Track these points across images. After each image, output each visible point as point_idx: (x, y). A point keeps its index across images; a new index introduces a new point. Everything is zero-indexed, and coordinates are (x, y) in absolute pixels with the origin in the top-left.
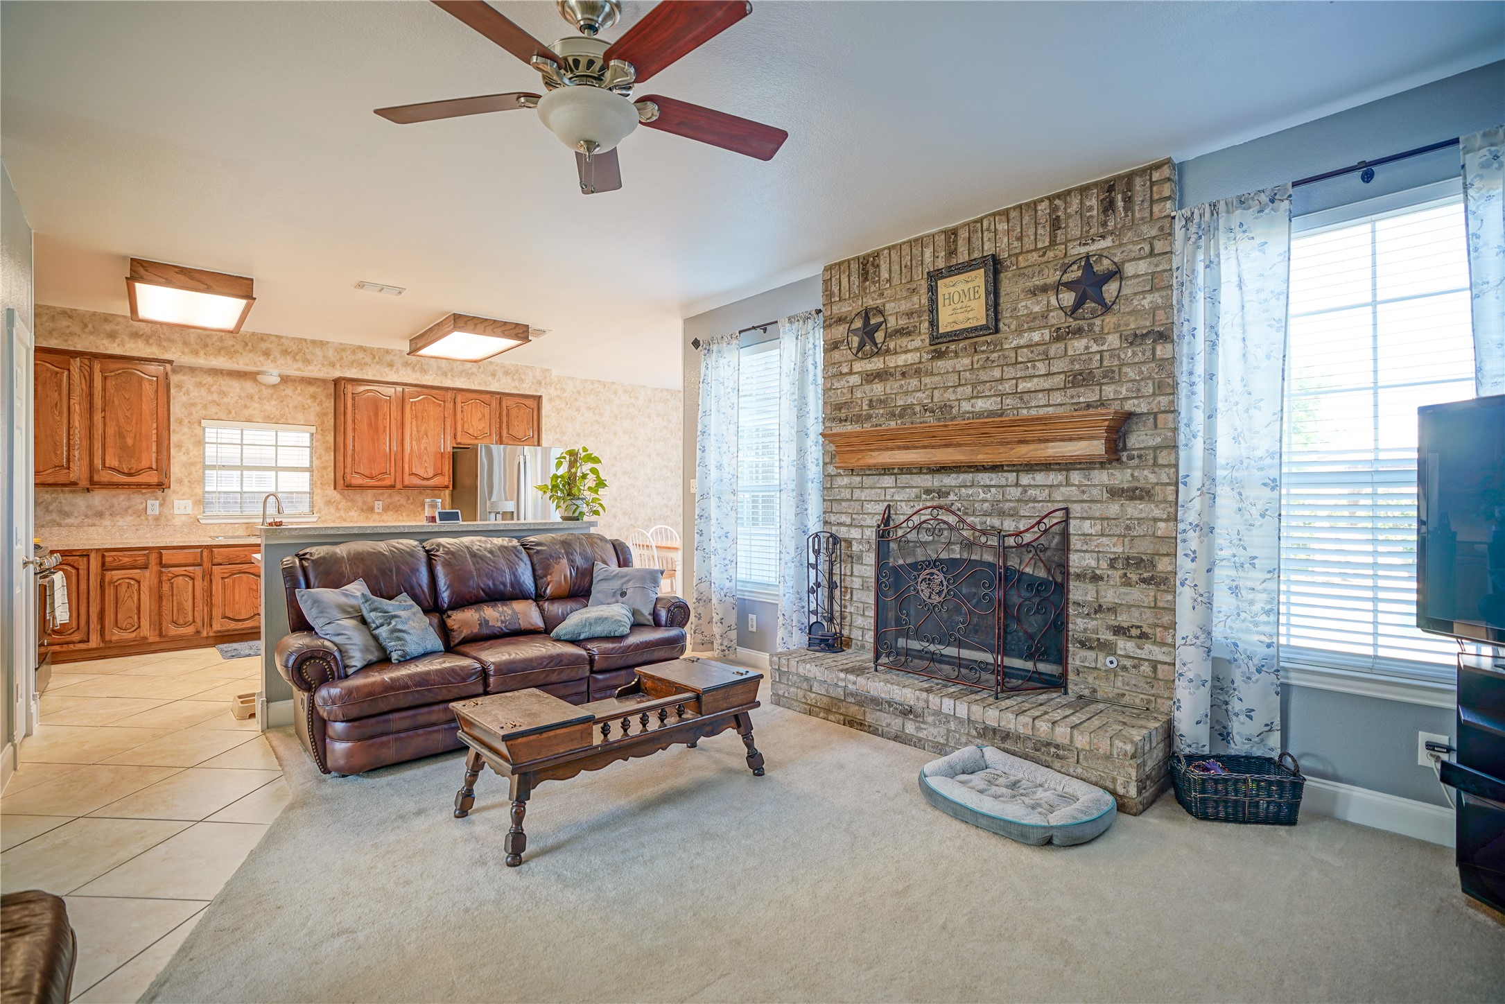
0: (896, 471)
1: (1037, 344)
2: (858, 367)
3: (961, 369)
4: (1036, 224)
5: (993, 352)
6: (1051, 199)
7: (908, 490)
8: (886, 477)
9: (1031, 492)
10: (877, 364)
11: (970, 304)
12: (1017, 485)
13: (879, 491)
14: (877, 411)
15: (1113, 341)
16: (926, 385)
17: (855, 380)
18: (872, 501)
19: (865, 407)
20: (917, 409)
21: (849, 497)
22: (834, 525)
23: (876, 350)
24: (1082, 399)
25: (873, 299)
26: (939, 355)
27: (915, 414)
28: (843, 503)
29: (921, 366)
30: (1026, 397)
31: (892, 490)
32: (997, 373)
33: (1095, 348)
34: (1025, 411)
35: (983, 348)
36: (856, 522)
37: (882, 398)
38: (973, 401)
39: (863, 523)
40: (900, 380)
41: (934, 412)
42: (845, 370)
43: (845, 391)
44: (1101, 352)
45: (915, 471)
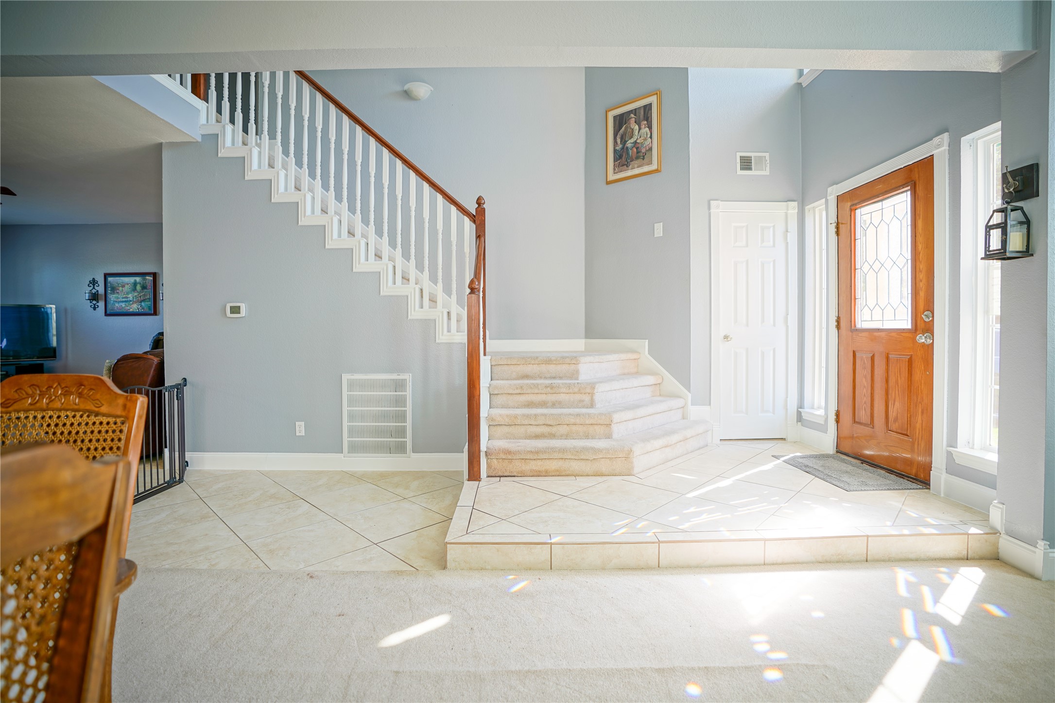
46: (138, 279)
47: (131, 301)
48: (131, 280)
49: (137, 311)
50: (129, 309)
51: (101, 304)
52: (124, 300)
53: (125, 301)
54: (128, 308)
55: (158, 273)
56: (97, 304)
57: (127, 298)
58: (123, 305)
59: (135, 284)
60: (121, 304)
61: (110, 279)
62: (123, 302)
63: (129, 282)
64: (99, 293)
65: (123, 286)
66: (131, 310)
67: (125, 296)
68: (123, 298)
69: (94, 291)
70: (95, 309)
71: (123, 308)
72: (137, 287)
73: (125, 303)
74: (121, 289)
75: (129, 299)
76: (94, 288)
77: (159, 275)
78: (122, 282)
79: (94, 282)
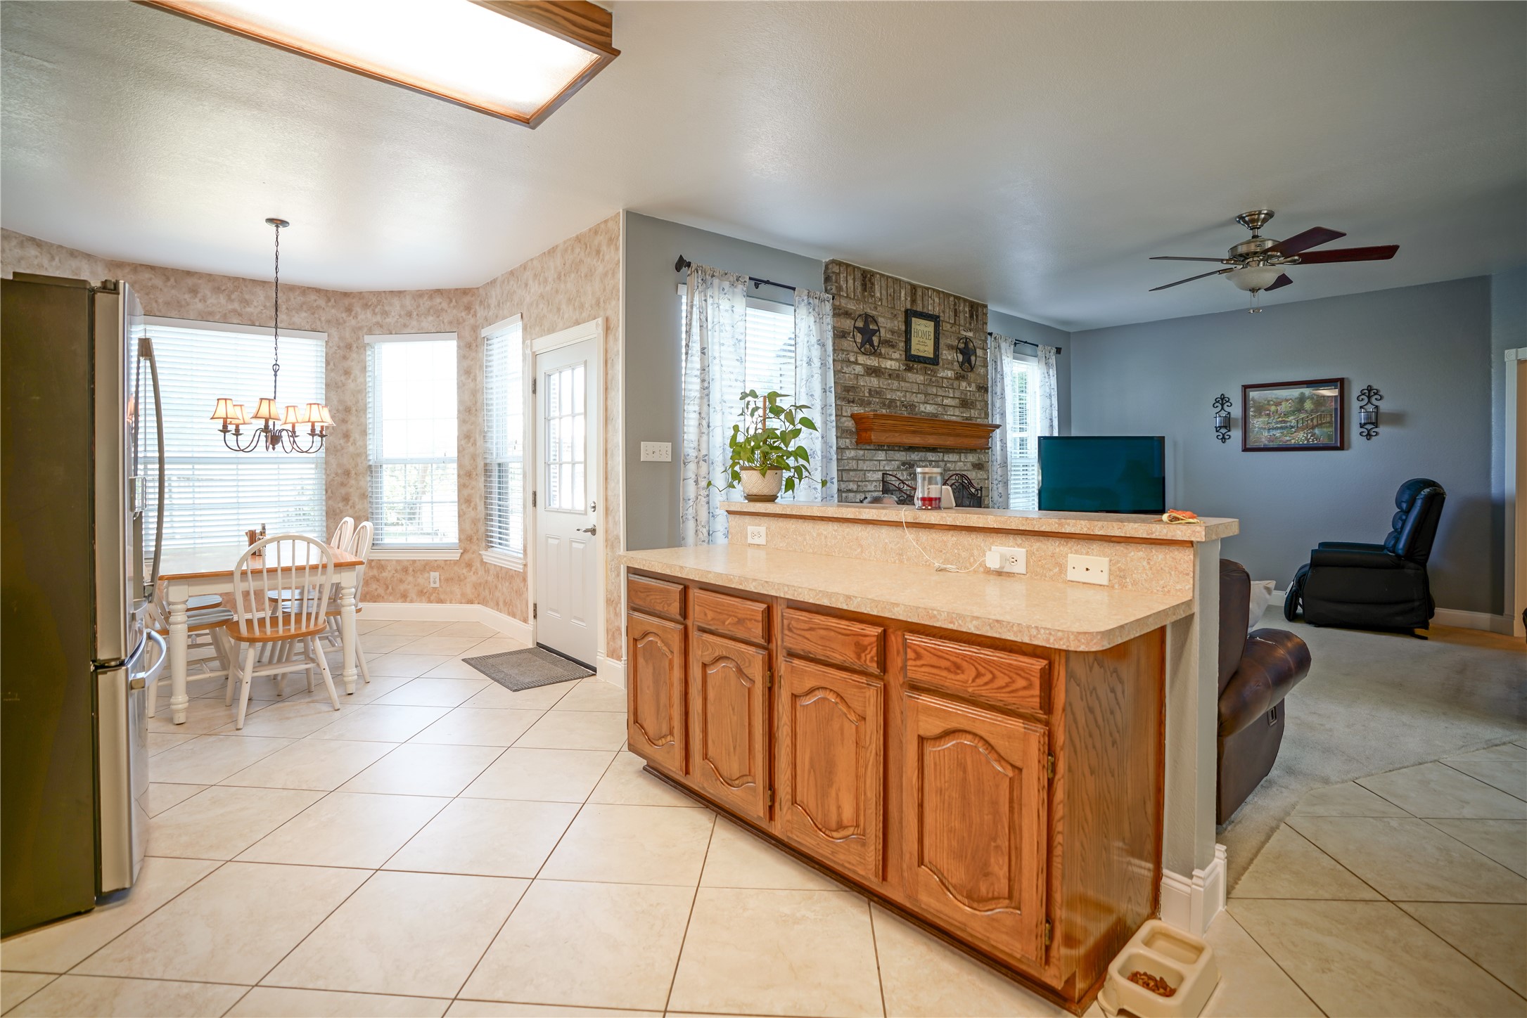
0: (885, 448)
1: (949, 379)
2: (861, 359)
3: (919, 382)
4: (950, 308)
5: (933, 376)
6: (956, 297)
7: (893, 462)
8: (880, 452)
9: (948, 465)
10: (873, 362)
11: (927, 341)
12: (943, 461)
13: (876, 462)
14: (874, 399)
15: (973, 388)
16: (902, 387)
17: (859, 369)
18: (870, 470)
19: (867, 395)
20: (898, 403)
21: (855, 467)
22: (844, 492)
23: (873, 351)
24: (965, 415)
25: (870, 309)
26: (909, 369)
27: (897, 407)
28: (851, 473)
29: (900, 373)
30: (946, 408)
31: (884, 462)
32: (934, 390)
33: (968, 389)
34: (946, 417)
35: (929, 372)
36: (860, 489)
37: (878, 389)
38: (925, 405)
39: (865, 489)
40: (887, 379)
41: (907, 408)
42: (852, 359)
43: (852, 377)
44: (970, 391)
45: (896, 448)
46: (1307, 391)
47: (1292, 427)
48: (1295, 393)
49: (1305, 442)
50: (1290, 440)
51: (1236, 434)
52: (1279, 426)
53: (1281, 428)
54: (1288, 438)
55: (1347, 378)
56: (1228, 434)
57: (1285, 422)
58: (1278, 433)
59: (1302, 399)
60: (1274, 432)
61: (1253, 394)
62: (1277, 428)
63: (1289, 397)
64: (1232, 416)
65: (1278, 404)
66: (1293, 441)
67: (1280, 419)
68: (1277, 423)
69: (1223, 414)
70: (1224, 439)
71: (1276, 438)
72: (1306, 404)
73: (1281, 431)
74: (1273, 408)
75: (1288, 424)
76: (1222, 408)
77: (1349, 382)
78: (1277, 398)
79: (1223, 401)
